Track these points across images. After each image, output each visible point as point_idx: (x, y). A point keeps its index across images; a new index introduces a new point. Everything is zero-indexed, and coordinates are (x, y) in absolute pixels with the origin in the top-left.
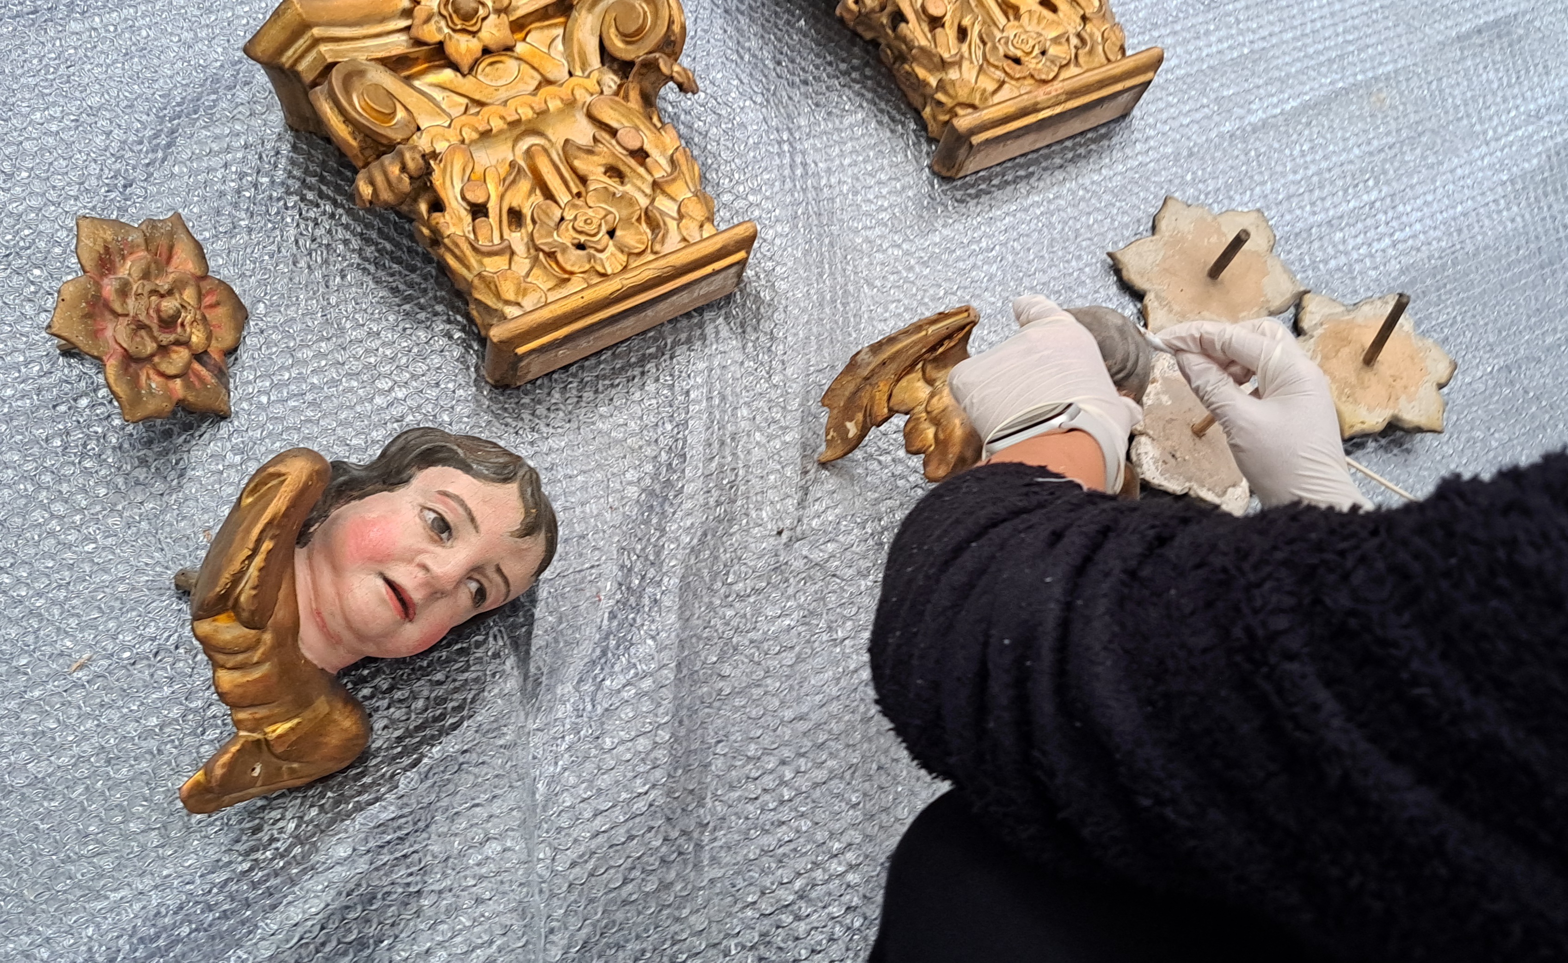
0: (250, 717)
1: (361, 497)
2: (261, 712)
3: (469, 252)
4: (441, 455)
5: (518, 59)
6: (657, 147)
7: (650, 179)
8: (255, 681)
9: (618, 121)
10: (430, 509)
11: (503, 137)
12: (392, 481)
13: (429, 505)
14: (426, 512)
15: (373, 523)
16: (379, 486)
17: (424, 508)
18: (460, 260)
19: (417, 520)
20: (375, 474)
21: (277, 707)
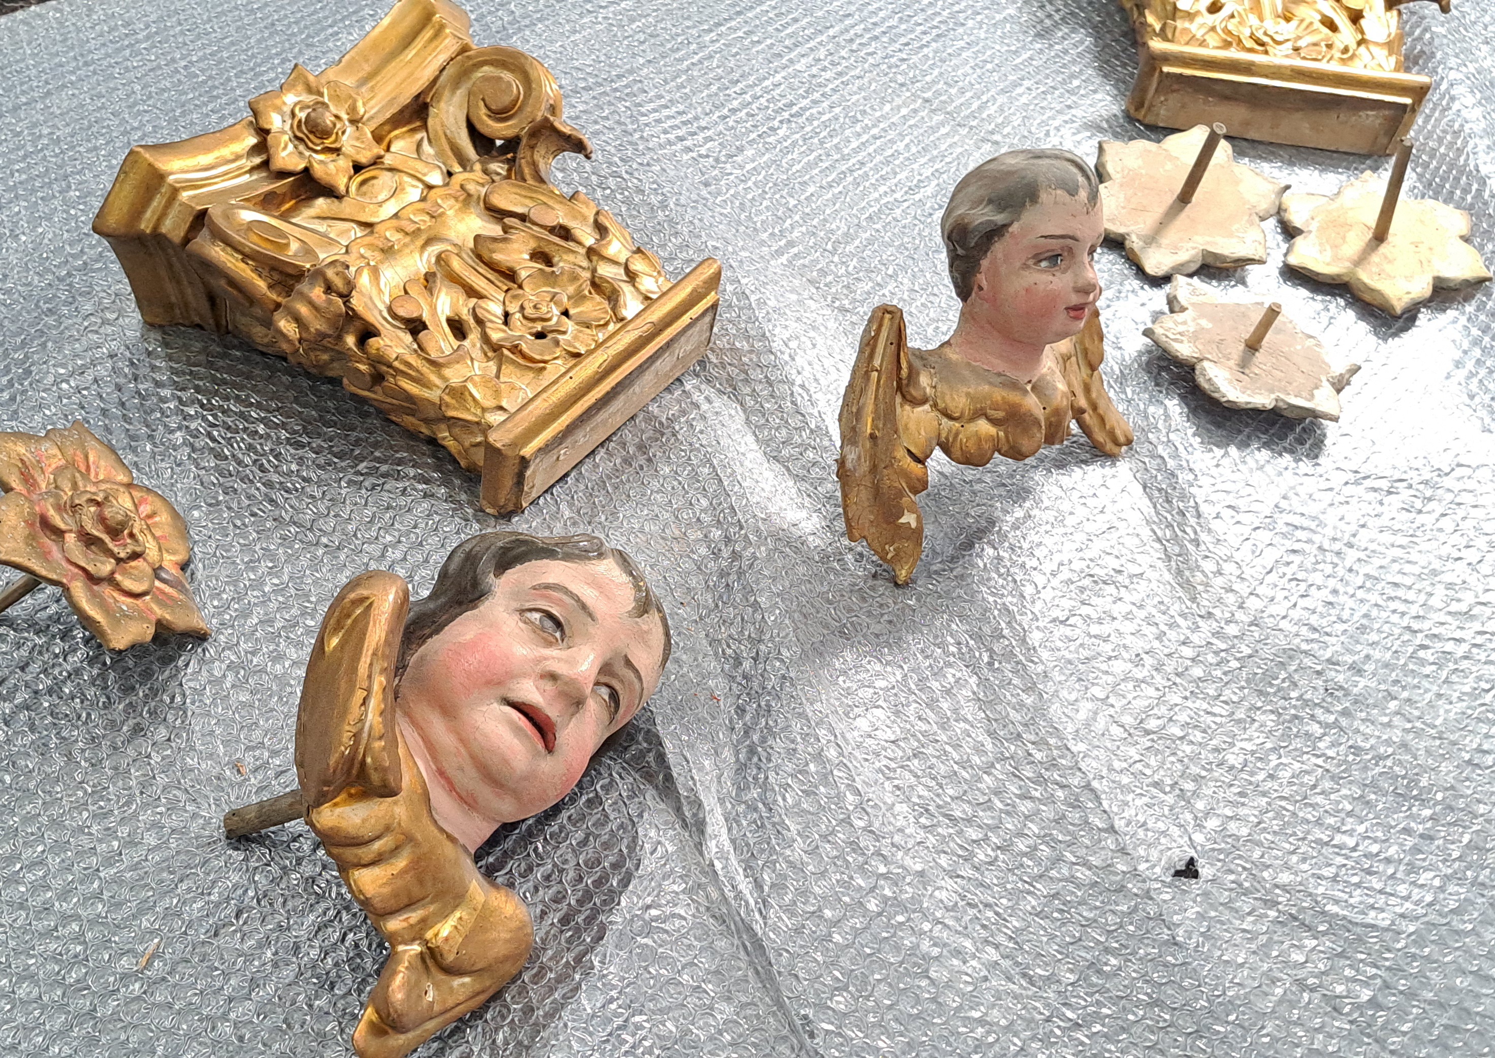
0: (405, 924)
1: (437, 631)
2: (414, 916)
3: (426, 369)
4: (515, 552)
5: (391, 169)
6: (575, 218)
7: (583, 251)
8: (404, 872)
9: (523, 205)
10: (530, 610)
11: (407, 251)
12: (471, 597)
13: (528, 605)
14: (528, 615)
15: (472, 646)
16: (453, 611)
17: (522, 611)
18: (419, 380)
19: (521, 625)
20: (443, 600)
21: (432, 903)
